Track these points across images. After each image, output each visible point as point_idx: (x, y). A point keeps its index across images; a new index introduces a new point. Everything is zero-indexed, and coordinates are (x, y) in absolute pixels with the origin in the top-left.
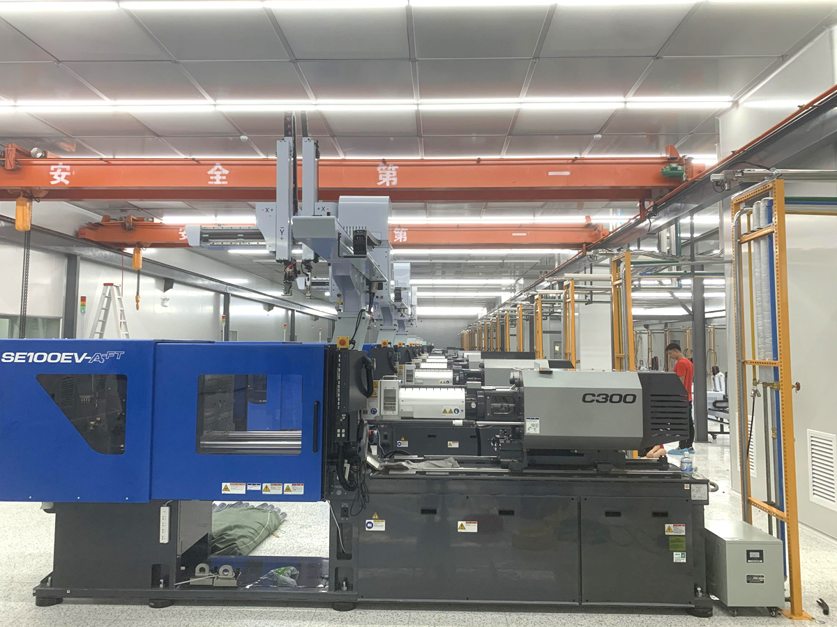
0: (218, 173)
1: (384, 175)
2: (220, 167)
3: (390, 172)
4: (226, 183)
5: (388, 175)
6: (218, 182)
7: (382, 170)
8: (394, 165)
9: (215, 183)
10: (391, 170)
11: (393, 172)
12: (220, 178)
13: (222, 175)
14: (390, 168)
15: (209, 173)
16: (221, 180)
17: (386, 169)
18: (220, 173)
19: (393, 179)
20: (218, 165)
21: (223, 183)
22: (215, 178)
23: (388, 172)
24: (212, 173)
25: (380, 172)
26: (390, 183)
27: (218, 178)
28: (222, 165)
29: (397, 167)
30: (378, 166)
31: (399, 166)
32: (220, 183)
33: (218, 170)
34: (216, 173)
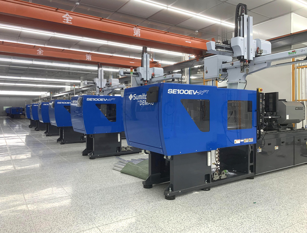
0: (67, 18)
1: (136, 32)
2: (69, 15)
3: (138, 31)
4: (71, 23)
5: (137, 32)
6: (67, 22)
7: (135, 29)
8: (139, 29)
9: (66, 22)
10: (138, 30)
11: (139, 31)
12: (69, 20)
13: (69, 19)
14: (138, 29)
15: (63, 17)
16: (69, 22)
17: (137, 30)
18: (68, 18)
19: (139, 34)
20: (67, 14)
21: (70, 23)
22: (66, 20)
23: (137, 31)
24: (65, 17)
25: (134, 30)
26: (138, 36)
27: (67, 20)
28: (69, 14)
29: (140, 30)
30: (133, 28)
31: (141, 29)
32: (69, 23)
33: (67, 16)
34: (66, 17)
